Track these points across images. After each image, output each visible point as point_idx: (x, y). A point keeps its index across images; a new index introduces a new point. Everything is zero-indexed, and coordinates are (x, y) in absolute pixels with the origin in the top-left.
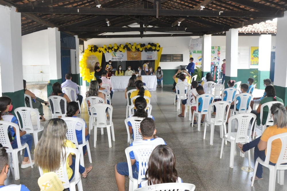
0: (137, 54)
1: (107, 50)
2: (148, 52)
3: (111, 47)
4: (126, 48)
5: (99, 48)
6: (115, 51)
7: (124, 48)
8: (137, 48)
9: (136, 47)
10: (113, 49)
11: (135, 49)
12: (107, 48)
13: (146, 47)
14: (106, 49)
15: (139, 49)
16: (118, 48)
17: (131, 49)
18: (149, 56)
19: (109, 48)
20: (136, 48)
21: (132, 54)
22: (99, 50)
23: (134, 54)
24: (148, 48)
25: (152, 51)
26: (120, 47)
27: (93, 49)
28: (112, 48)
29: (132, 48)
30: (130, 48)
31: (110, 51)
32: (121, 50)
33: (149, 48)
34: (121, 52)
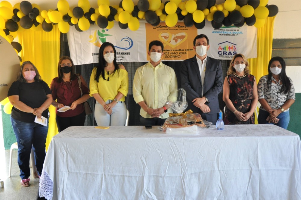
0: (182, 37)
1: (73, 21)
2: (224, 29)
3: (86, 10)
4: (141, 15)
5: (43, 14)
6: (103, 22)
7: (135, 14)
8: (184, 13)
9: (181, 8)
10: (93, 18)
11: (176, 17)
12: (70, 14)
13: (220, 8)
14: (66, 18)
15: (190, 15)
16: (114, 12)
17: (162, 19)
18: (227, 45)
19: (79, 12)
20: (179, 11)
21: (166, 37)
22: (44, 21)
23: (173, 36)
24: (226, 14)
25: (239, 25)
26: (120, 10)
27: (20, 15)
28: (92, 11)
29: (164, 12)
30: (159, 14)
31: (82, 23)
32: (123, 22)
33: (229, 12)
34: (124, 26)
